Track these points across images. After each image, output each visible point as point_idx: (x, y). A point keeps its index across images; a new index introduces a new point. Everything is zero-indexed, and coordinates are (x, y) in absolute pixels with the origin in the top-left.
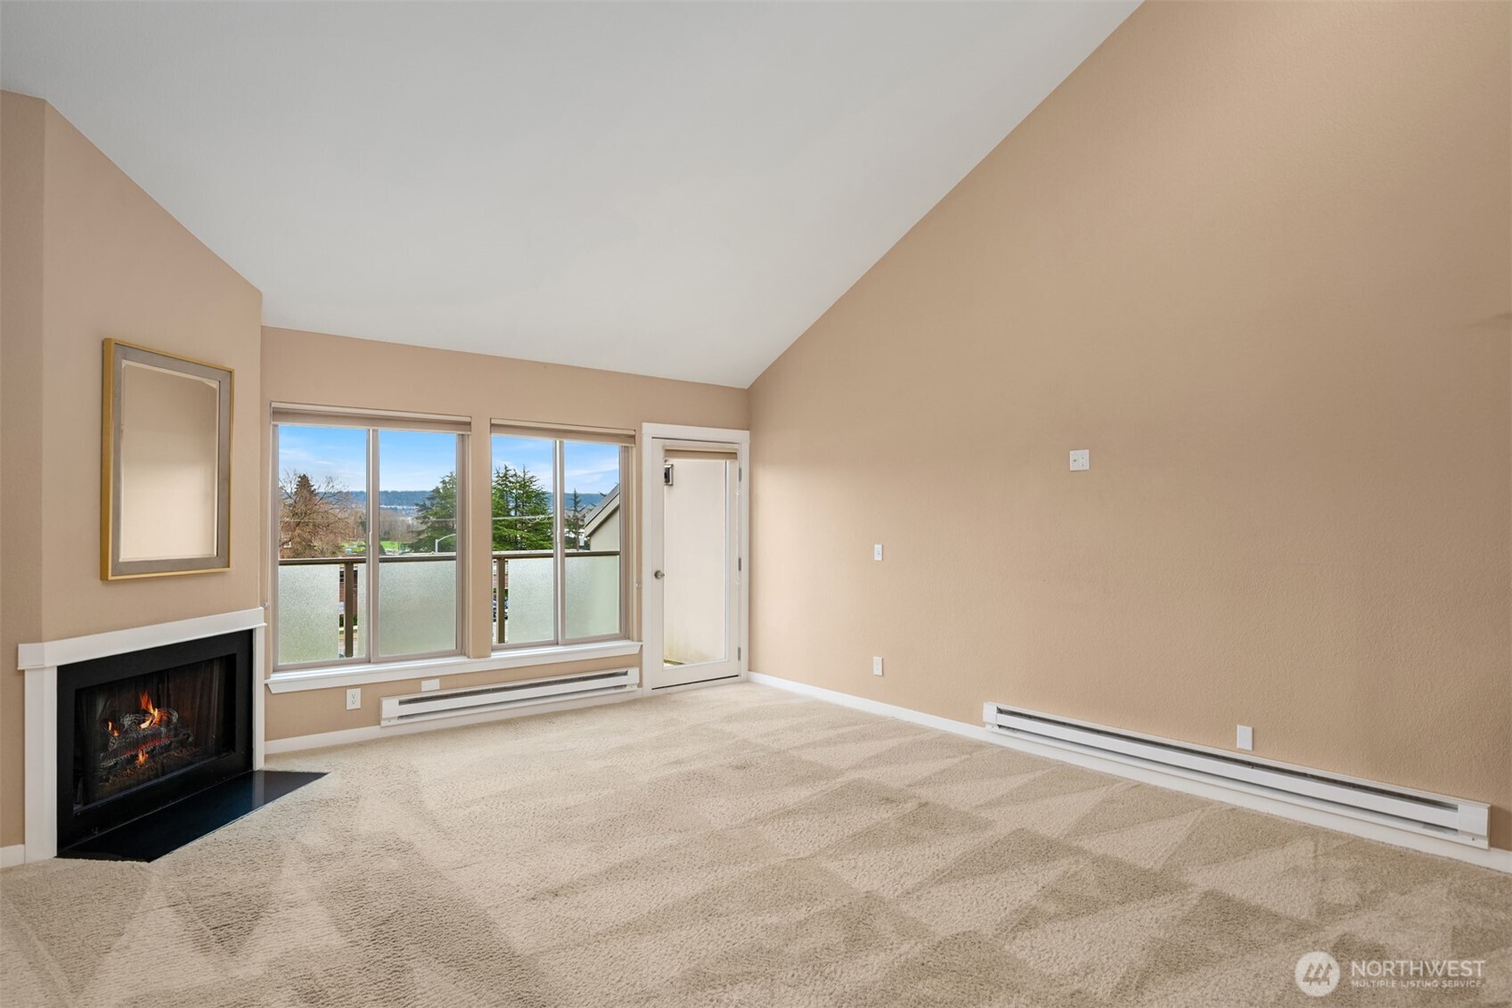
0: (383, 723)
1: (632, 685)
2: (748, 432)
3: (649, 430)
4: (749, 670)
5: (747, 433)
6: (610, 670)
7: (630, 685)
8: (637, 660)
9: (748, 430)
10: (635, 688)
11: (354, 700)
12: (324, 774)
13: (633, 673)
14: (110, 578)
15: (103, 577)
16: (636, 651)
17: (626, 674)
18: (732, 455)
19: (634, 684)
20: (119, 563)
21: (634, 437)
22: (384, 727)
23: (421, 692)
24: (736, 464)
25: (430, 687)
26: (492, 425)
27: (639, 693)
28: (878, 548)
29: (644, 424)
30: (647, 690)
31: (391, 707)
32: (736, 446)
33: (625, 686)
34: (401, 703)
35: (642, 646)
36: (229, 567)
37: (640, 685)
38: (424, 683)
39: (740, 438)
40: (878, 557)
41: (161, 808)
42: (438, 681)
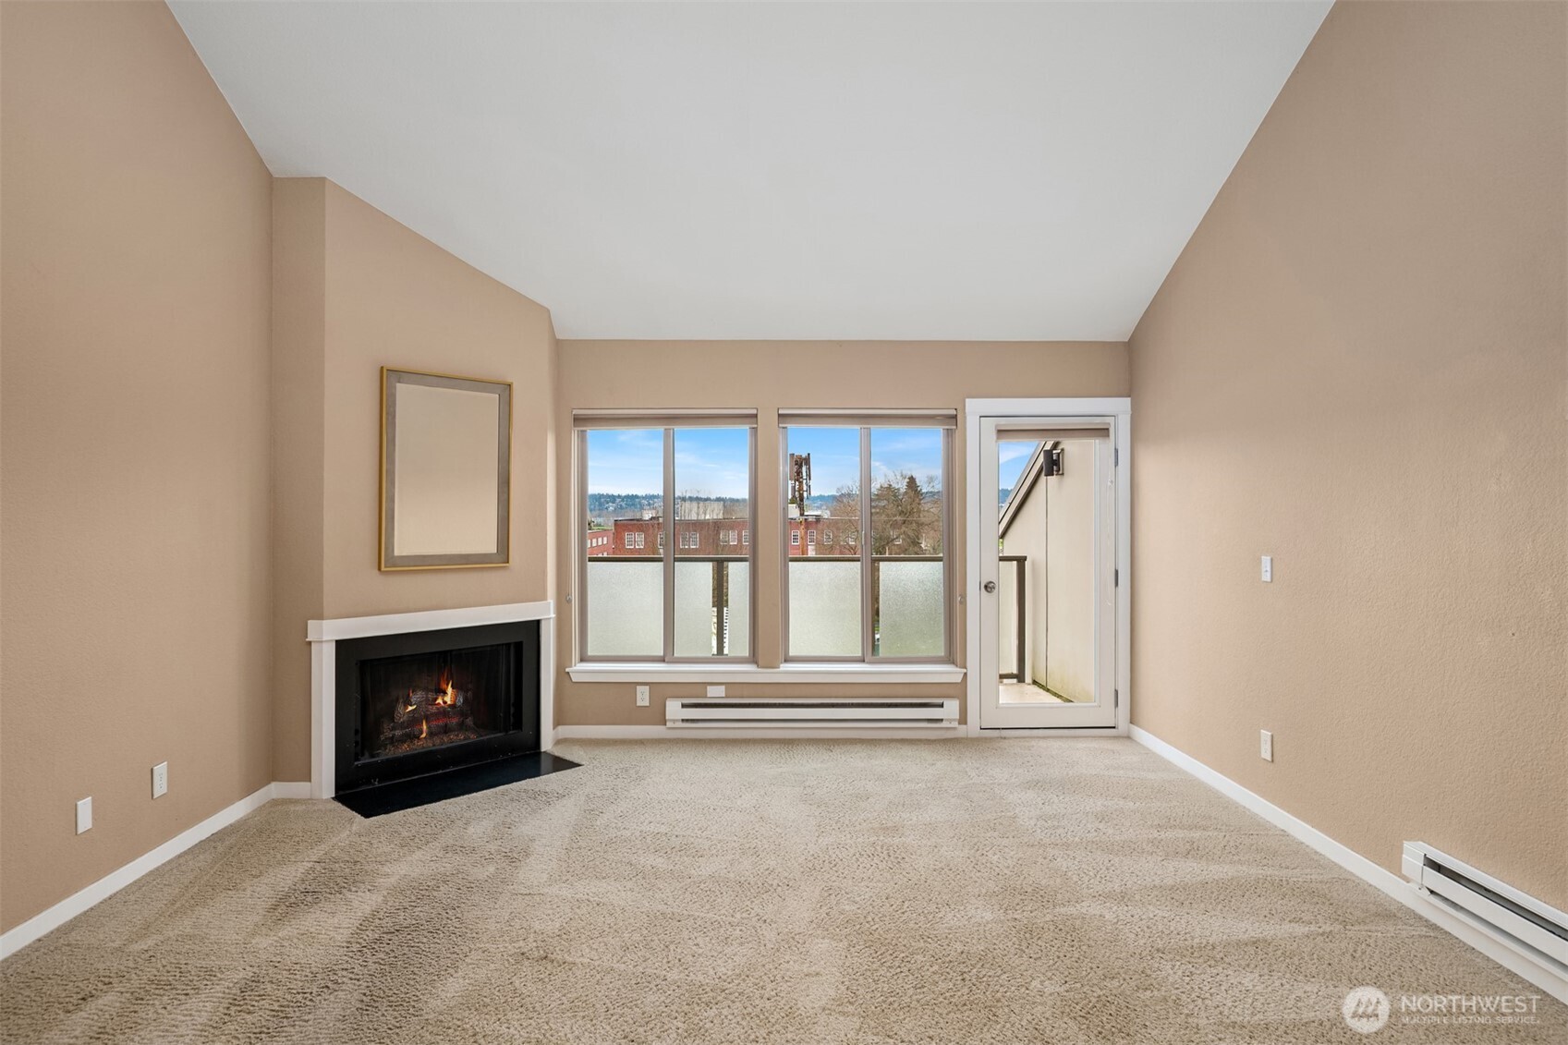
0: (669, 724)
1: (950, 721)
2: (1129, 399)
3: (974, 407)
4: (1131, 723)
5: (1128, 401)
6: (924, 697)
7: (947, 720)
8: (959, 691)
9: (1129, 396)
10: (955, 724)
11: (643, 698)
12: (579, 765)
13: (951, 707)
14: (383, 569)
15: (379, 569)
16: (958, 679)
17: (941, 706)
18: (1103, 432)
19: (954, 720)
20: (393, 557)
21: (955, 417)
22: (669, 728)
23: (706, 697)
24: (1110, 444)
25: (716, 693)
26: (779, 415)
27: (962, 731)
28: (1266, 560)
29: (967, 400)
30: (972, 728)
31: (674, 709)
32: (1107, 420)
33: (942, 720)
34: (684, 706)
35: (965, 674)
36: (508, 562)
37: (963, 720)
38: (709, 688)
39: (1118, 408)
40: (1266, 577)
41: (441, 772)
42: (723, 687)
